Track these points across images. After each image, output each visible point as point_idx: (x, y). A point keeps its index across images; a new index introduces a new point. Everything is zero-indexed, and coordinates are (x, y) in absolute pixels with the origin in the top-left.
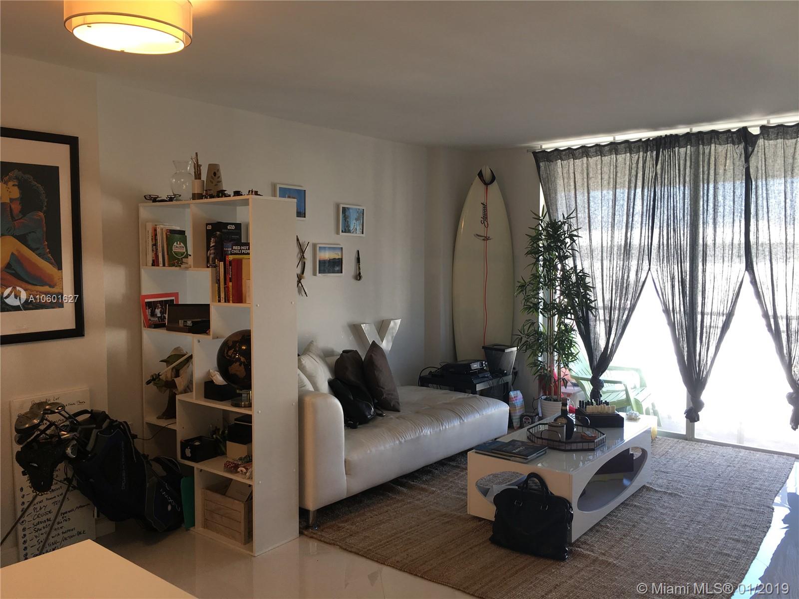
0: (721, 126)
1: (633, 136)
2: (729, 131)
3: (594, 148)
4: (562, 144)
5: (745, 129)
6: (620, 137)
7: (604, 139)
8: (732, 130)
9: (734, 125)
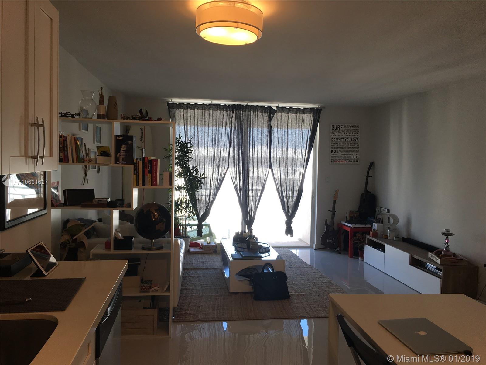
0: (261, 104)
1: (222, 102)
2: (264, 107)
3: (202, 106)
4: (185, 101)
5: (270, 106)
6: (215, 102)
7: (208, 102)
8: (266, 107)
9: (266, 104)
